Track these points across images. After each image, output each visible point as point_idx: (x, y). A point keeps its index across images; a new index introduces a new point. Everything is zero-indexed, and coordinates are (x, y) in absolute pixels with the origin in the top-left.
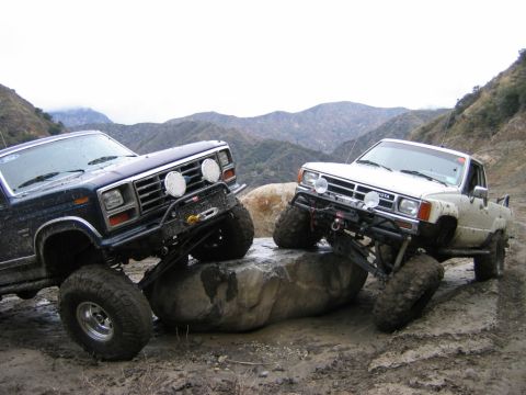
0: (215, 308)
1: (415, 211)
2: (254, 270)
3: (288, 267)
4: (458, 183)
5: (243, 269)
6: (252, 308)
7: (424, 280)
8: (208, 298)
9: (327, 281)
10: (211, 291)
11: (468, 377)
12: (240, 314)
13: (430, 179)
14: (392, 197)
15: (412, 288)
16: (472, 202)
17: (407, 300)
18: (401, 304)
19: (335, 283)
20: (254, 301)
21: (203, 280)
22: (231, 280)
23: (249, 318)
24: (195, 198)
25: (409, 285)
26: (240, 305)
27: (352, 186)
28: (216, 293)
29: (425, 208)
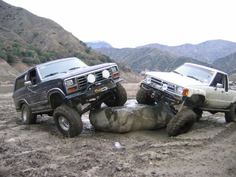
0: (110, 123)
1: (182, 92)
2: (124, 110)
3: (139, 110)
4: (208, 82)
5: (120, 110)
6: (124, 124)
7: (184, 118)
8: (107, 120)
9: (156, 117)
10: (109, 117)
11: (180, 152)
12: (119, 126)
13: (197, 80)
14: (174, 86)
15: (179, 121)
16: (216, 90)
17: (177, 125)
18: (175, 126)
19: (159, 118)
20: (124, 122)
21: (105, 112)
22: (115, 113)
23: (122, 128)
24: (99, 84)
25: (178, 120)
26: (119, 123)
27: (161, 81)
28: (110, 118)
29: (186, 91)
